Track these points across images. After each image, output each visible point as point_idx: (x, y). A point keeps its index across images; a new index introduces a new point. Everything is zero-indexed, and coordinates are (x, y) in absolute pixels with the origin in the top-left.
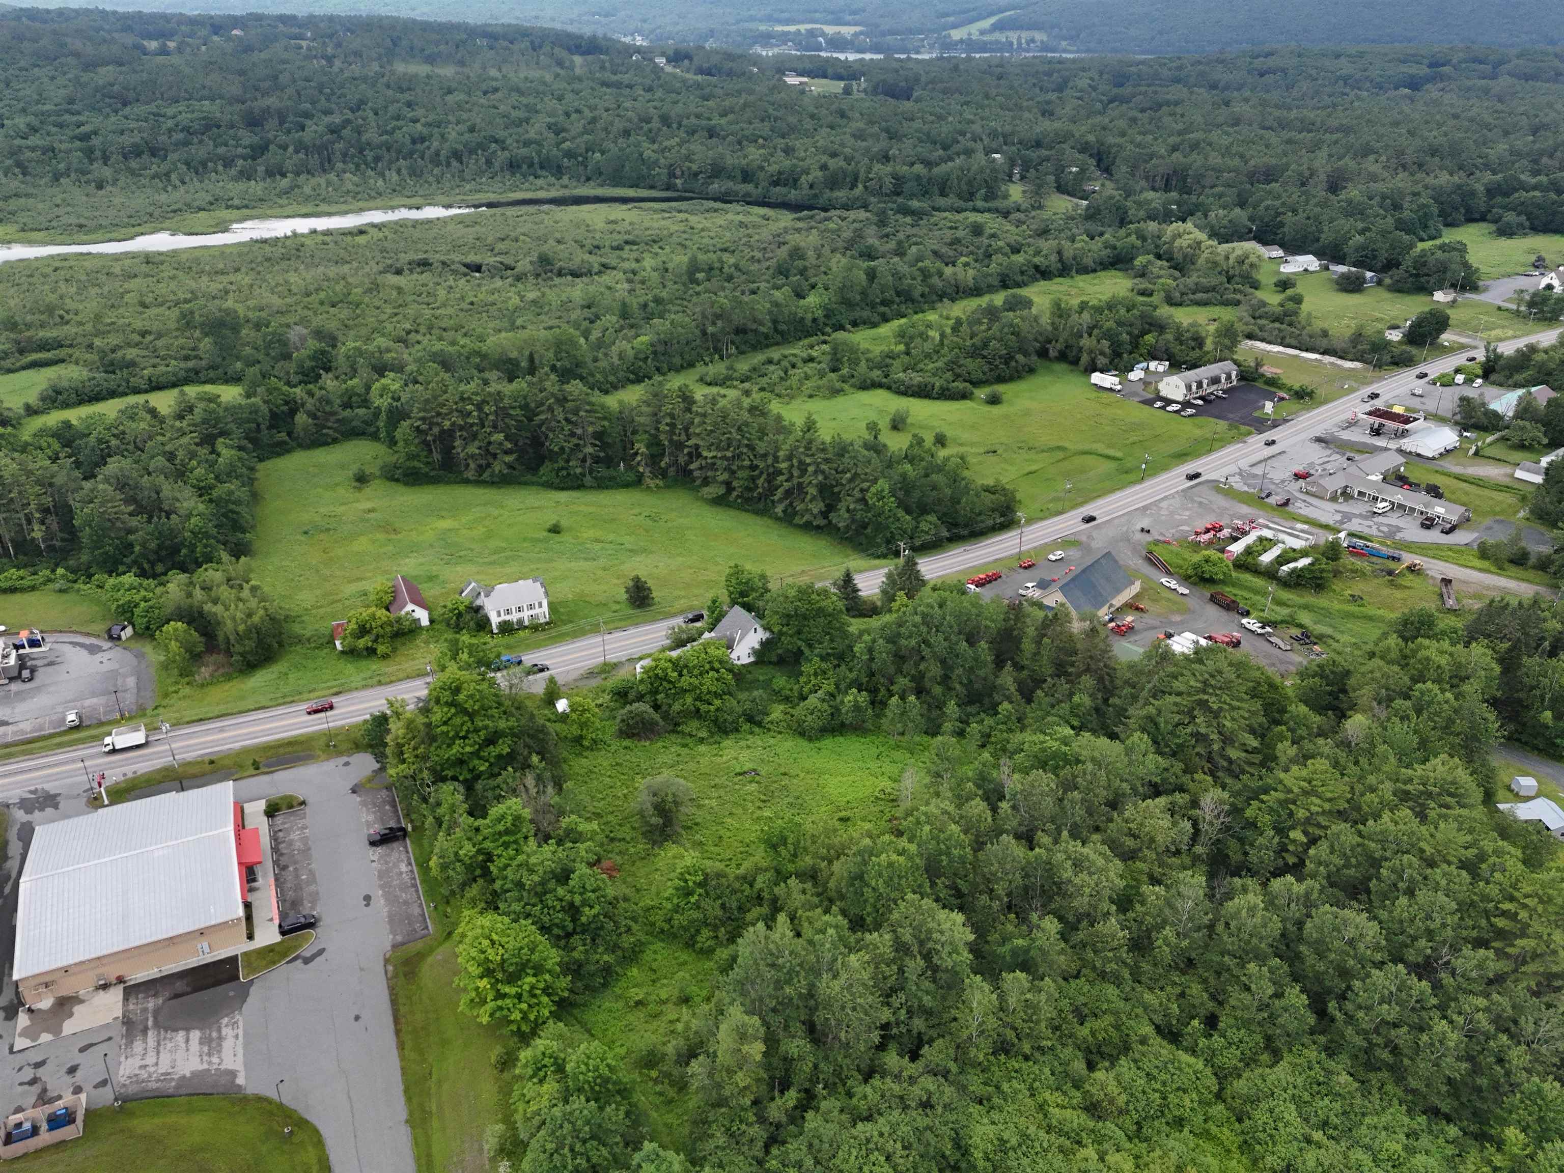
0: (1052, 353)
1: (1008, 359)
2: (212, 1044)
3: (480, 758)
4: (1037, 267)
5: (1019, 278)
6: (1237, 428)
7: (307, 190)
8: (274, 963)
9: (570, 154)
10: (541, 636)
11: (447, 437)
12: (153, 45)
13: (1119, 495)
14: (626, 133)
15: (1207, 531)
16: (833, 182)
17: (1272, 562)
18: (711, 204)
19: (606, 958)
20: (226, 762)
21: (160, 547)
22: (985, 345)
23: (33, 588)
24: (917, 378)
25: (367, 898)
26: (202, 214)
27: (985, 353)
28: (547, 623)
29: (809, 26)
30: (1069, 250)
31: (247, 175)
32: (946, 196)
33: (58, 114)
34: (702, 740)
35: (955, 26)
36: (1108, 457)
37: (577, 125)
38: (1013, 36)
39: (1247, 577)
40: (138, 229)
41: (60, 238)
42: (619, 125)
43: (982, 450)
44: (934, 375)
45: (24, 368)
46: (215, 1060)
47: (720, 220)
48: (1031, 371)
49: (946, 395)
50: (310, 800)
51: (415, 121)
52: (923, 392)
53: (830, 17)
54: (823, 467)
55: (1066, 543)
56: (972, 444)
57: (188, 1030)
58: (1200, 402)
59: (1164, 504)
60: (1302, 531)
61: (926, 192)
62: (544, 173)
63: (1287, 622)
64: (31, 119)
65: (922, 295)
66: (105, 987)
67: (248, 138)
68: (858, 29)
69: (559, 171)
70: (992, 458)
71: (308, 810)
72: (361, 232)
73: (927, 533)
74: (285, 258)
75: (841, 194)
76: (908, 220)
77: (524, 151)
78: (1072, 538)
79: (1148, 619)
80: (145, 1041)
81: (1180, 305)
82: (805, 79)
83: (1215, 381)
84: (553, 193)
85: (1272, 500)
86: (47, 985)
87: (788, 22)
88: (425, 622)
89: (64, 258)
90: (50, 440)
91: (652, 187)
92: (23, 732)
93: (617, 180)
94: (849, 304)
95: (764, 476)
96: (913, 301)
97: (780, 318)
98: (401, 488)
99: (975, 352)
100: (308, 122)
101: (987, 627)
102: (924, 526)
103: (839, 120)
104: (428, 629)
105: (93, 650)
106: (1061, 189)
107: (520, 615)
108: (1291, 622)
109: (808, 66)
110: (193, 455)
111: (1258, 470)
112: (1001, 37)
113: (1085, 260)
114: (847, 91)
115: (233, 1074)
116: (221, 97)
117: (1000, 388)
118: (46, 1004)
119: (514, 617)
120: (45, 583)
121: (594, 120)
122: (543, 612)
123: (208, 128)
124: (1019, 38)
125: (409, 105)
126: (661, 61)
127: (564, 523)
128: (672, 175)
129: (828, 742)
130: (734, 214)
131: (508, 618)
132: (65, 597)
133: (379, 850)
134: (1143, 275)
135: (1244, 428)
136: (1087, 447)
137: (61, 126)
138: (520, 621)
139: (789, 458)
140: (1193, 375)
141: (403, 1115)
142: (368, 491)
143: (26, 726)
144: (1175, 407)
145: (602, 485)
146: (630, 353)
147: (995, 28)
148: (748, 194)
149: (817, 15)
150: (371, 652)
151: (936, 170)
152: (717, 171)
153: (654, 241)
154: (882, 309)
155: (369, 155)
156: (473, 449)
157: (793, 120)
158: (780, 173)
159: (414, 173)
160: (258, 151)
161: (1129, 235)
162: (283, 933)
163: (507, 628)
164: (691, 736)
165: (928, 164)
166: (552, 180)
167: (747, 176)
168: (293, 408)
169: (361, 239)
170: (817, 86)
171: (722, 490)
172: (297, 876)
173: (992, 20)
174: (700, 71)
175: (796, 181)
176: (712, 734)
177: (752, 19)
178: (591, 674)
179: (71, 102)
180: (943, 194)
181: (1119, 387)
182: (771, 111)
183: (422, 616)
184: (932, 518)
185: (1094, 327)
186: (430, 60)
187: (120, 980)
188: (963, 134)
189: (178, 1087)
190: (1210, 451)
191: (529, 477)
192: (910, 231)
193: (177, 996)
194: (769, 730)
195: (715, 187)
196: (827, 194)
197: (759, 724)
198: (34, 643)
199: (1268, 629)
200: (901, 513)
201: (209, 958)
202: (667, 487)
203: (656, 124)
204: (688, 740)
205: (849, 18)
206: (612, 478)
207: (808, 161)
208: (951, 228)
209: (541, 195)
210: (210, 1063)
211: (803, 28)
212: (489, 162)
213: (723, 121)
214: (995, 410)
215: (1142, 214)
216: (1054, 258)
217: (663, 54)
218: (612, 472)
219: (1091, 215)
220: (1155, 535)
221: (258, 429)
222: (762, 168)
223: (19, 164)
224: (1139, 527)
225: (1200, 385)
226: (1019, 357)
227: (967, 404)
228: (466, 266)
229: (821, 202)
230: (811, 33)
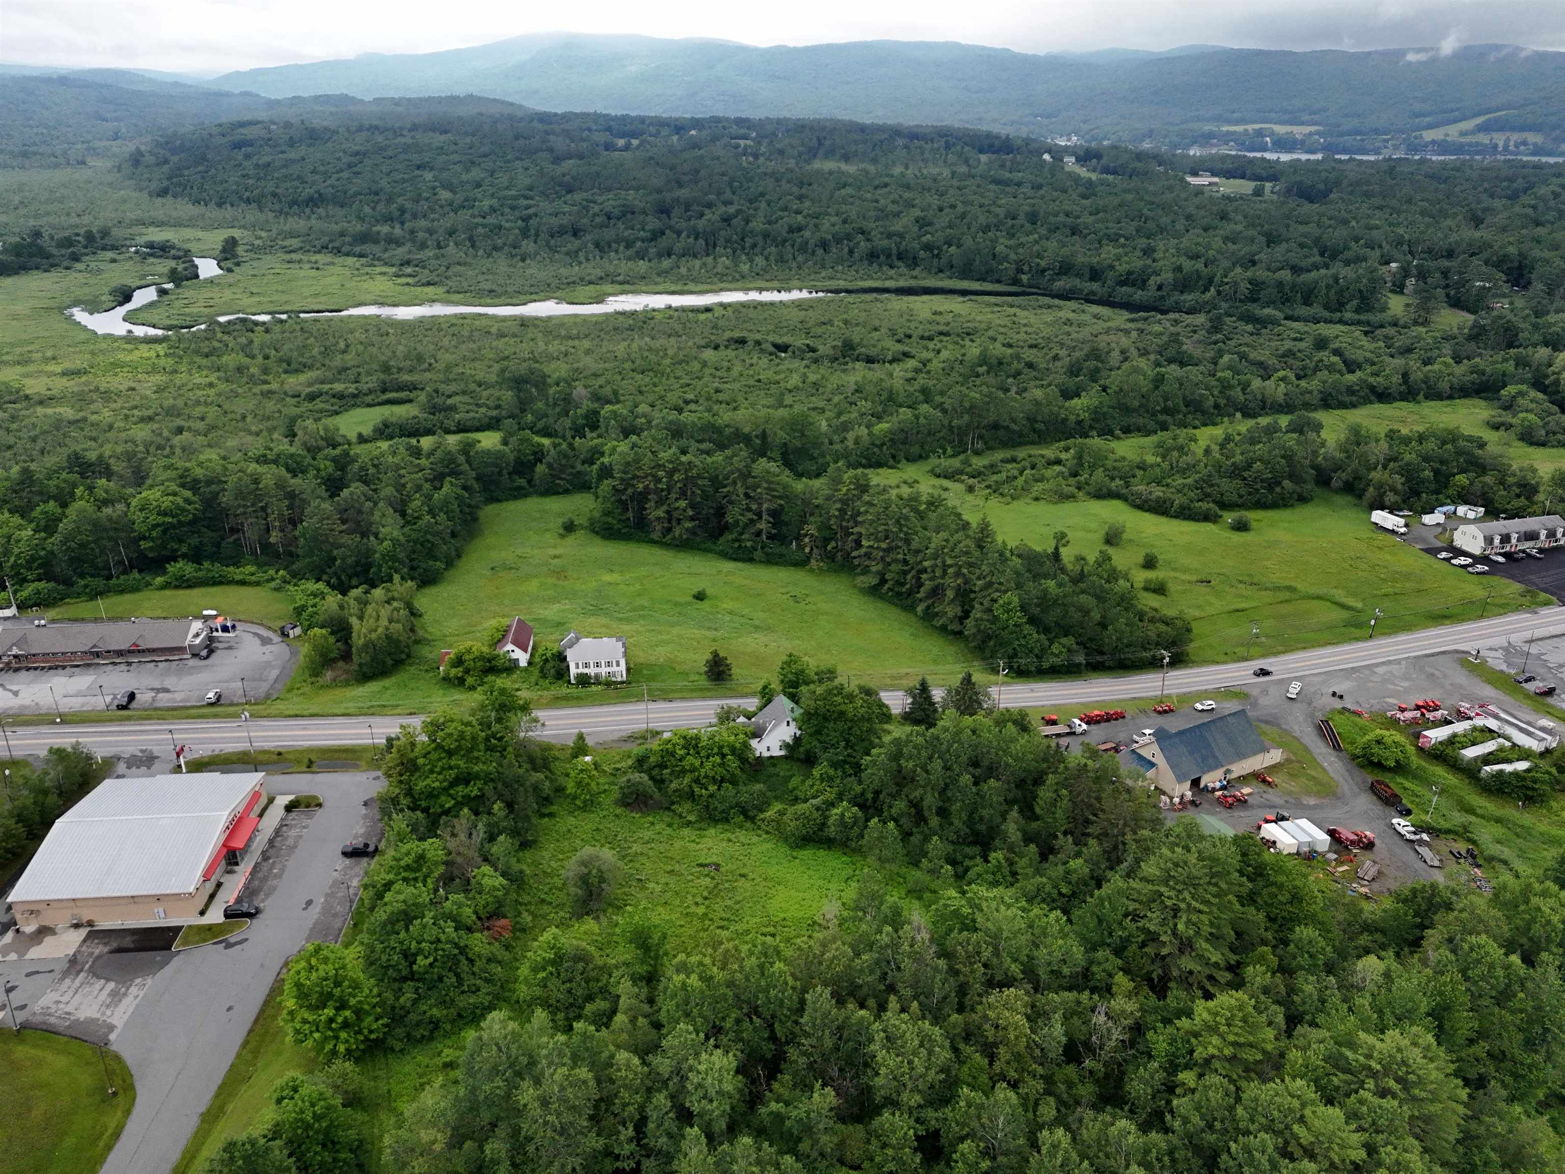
0: (1334, 483)
1: (1272, 484)
2: (116, 997)
3: (450, 795)
4: (1372, 389)
5: (1347, 399)
6: (1534, 595)
7: (683, 270)
8: (204, 941)
9: (927, 247)
10: (611, 692)
11: (642, 498)
12: (621, 142)
13: (1330, 650)
14: (986, 229)
15: (1418, 708)
16: (1184, 284)
17: (1476, 759)
18: (1047, 300)
19: (435, 1011)
20: (291, 756)
21: (357, 563)
22: (1249, 466)
23: (258, 584)
24: (1158, 492)
25: (309, 903)
26: (591, 287)
27: (1246, 474)
28: (622, 682)
29: (1257, 126)
30: (1418, 372)
31: (641, 255)
32: (1310, 305)
33: (515, 198)
34: (689, 824)
35: (1430, 127)
36: (1343, 606)
37: (943, 220)
38: (1499, 139)
39: (1439, 771)
40: (534, 297)
41: (471, 300)
42: (982, 220)
43: (1194, 578)
44: (1179, 491)
45: (380, 404)
46: (109, 1013)
47: (1048, 316)
48: (1303, 499)
49: (1186, 514)
50: (326, 805)
51: (798, 212)
52: (1160, 508)
53: (1286, 117)
54: (965, 571)
55: (1228, 693)
56: (1186, 570)
57: (108, 980)
58: (1501, 559)
59: (1380, 670)
60: (1543, 729)
61: (1288, 300)
62: (900, 264)
63: (1456, 833)
64: (494, 202)
65: (1216, 406)
66: (77, 926)
67: (653, 223)
68: (1313, 129)
69: (914, 262)
70: (1202, 588)
71: (320, 812)
72: (708, 309)
73: (1056, 656)
74: (631, 329)
75: (1189, 298)
76: (1250, 328)
77: (885, 243)
78: (1238, 690)
79: (1272, 796)
80: (73, 981)
81: (1543, 444)
82: (1216, 180)
83: (1531, 536)
84: (902, 283)
85: (1531, 687)
86: (32, 912)
87: (1237, 122)
88: (523, 663)
89: (463, 317)
90: (328, 463)
91: (999, 281)
92: (174, 701)
93: (966, 272)
94: (1126, 410)
95: (913, 573)
96: (1204, 412)
97: (1039, 418)
98: (598, 541)
99: (1236, 472)
100: (707, 211)
101: (1007, 765)
102: (1055, 648)
103: (1217, 222)
104: (525, 670)
105: (265, 641)
106: (1456, 303)
107: (598, 670)
108: (1463, 833)
109: (1229, 165)
110: (419, 488)
111: (1534, 649)
112: (1484, 139)
113: (1440, 385)
114: (1258, 192)
115: (112, 1028)
116: (644, 187)
117: (1252, 516)
118: (29, 928)
119: (592, 671)
120: (268, 581)
121: (963, 216)
122: (620, 671)
123: (624, 214)
124: (1508, 139)
125: (800, 198)
126: (1070, 160)
127: (709, 592)
128: (1020, 271)
129: (806, 853)
130: (1067, 310)
131: (586, 671)
132: (276, 594)
133: (348, 861)
134: (1507, 408)
135: (1543, 596)
136: (1323, 591)
137: (513, 208)
138: (597, 676)
139: (935, 556)
140: (1500, 526)
141: (203, 1109)
142: (571, 540)
143: (178, 696)
144: (1462, 560)
145: (771, 560)
146: (866, 439)
147: (1480, 129)
148: (1093, 293)
149: (1273, 115)
150: (461, 681)
151: (1304, 277)
152: (1065, 269)
153: (968, 334)
154: (1163, 417)
155: (749, 242)
156: (660, 513)
157: (1165, 220)
158: (1130, 273)
159: (781, 260)
160: (656, 235)
161: (1505, 360)
162: (227, 916)
163: (584, 680)
164: (681, 816)
165: (1296, 270)
166: (903, 270)
167: (1095, 274)
168: (539, 455)
169: (702, 317)
170: (1227, 187)
171: (875, 581)
172: (271, 869)
173: (1479, 120)
174: (1106, 170)
175: (1144, 282)
176: (701, 819)
177: (1198, 119)
178: (631, 738)
179: (531, 189)
180: (1307, 302)
181: (1403, 530)
182: (1145, 211)
183: (522, 657)
184: (1070, 641)
185: (1395, 459)
186: (846, 158)
187: (90, 924)
188: (1357, 240)
189: (69, 1027)
190: (1481, 617)
191: (709, 545)
192: (1248, 339)
193: (119, 950)
194: (759, 828)
195: (1060, 284)
196: (1176, 296)
197: (752, 819)
198: (225, 629)
199: (1425, 836)
200: (1028, 629)
201: (163, 923)
202: (828, 570)
203: (1021, 219)
204: (677, 820)
205: (1306, 118)
206: (781, 556)
207: (1161, 263)
208: (1295, 339)
209: (889, 284)
210: (104, 1014)
211: (1250, 127)
212: (851, 252)
213: (1091, 219)
214: (1238, 538)
215: (1537, 337)
216: (1396, 379)
217: (1073, 154)
218: (783, 550)
219: (1477, 335)
220: (1349, 704)
221: (500, 473)
222: (1112, 267)
223: (471, 239)
224: (1331, 691)
225: (1506, 539)
226: (1287, 483)
227: (1208, 527)
228: (776, 346)
229: (1168, 303)
230: (1260, 133)
